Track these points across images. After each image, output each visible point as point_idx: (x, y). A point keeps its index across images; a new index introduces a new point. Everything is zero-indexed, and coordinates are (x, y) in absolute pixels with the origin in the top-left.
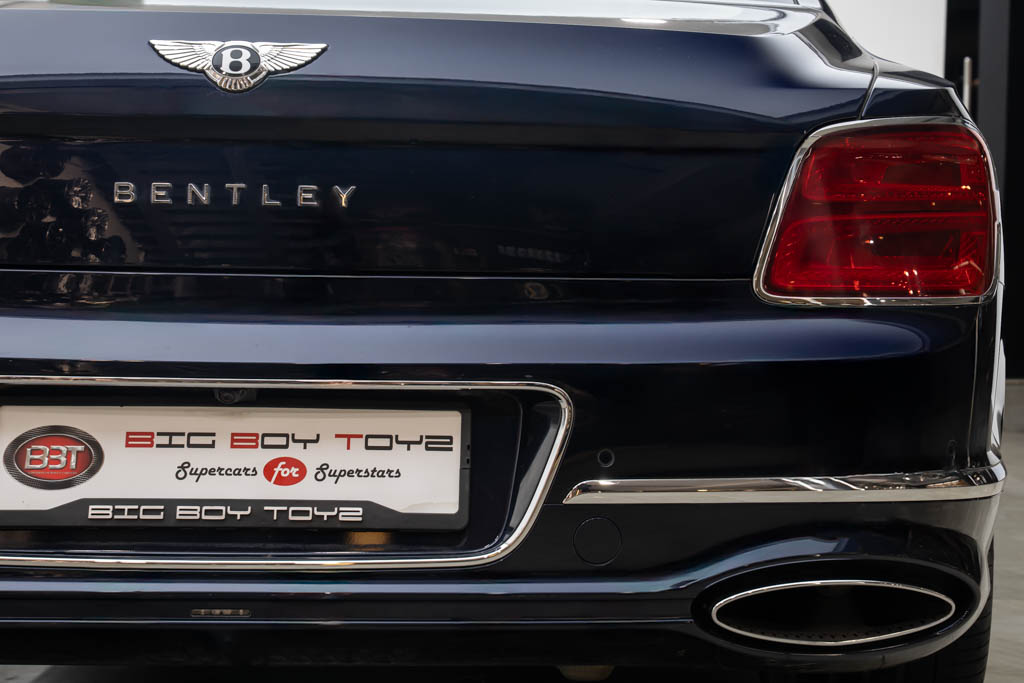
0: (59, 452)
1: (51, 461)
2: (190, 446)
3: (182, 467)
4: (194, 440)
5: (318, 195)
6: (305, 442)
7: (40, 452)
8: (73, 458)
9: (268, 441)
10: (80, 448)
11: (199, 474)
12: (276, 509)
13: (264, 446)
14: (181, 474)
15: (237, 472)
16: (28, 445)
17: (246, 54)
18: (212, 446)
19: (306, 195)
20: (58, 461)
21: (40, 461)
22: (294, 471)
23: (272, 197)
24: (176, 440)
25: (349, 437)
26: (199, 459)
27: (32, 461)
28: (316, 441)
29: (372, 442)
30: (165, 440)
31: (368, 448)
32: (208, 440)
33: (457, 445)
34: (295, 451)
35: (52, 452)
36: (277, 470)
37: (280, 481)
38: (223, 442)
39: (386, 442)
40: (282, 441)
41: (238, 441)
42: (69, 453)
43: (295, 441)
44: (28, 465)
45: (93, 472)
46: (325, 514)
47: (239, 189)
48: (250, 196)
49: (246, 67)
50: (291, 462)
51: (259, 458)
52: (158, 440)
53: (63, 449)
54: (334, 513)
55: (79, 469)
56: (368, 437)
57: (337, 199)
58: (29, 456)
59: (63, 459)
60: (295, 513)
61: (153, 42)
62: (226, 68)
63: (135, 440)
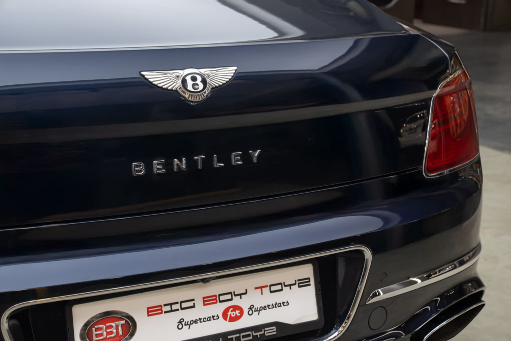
0: (111, 327)
1: (108, 333)
2: (182, 309)
3: (180, 322)
4: (184, 305)
5: (242, 157)
6: (240, 295)
7: (100, 329)
8: (120, 329)
9: (222, 298)
10: (123, 322)
11: (189, 324)
12: (234, 336)
13: (221, 302)
14: (180, 326)
15: (209, 319)
16: (93, 326)
17: (199, 79)
18: (194, 307)
20: (112, 333)
21: (101, 335)
22: (238, 312)
23: (219, 162)
24: (175, 307)
25: (261, 288)
26: (188, 315)
27: (97, 336)
28: (246, 293)
29: (273, 288)
30: (168, 308)
31: (271, 292)
32: (191, 304)
33: (312, 282)
34: (236, 301)
35: (108, 327)
36: (229, 314)
37: (232, 319)
38: (199, 303)
39: (279, 287)
40: (229, 297)
41: (208, 301)
42: (117, 326)
43: (235, 295)
44: (95, 338)
45: (132, 335)
46: (258, 334)
47: (202, 159)
50: (236, 308)
51: (219, 308)
52: (165, 309)
53: (113, 324)
54: (262, 332)
55: (124, 334)
56: (271, 286)
58: (95, 333)
59: (115, 331)
60: (244, 337)
61: (143, 73)
62: (190, 88)
63: (153, 311)
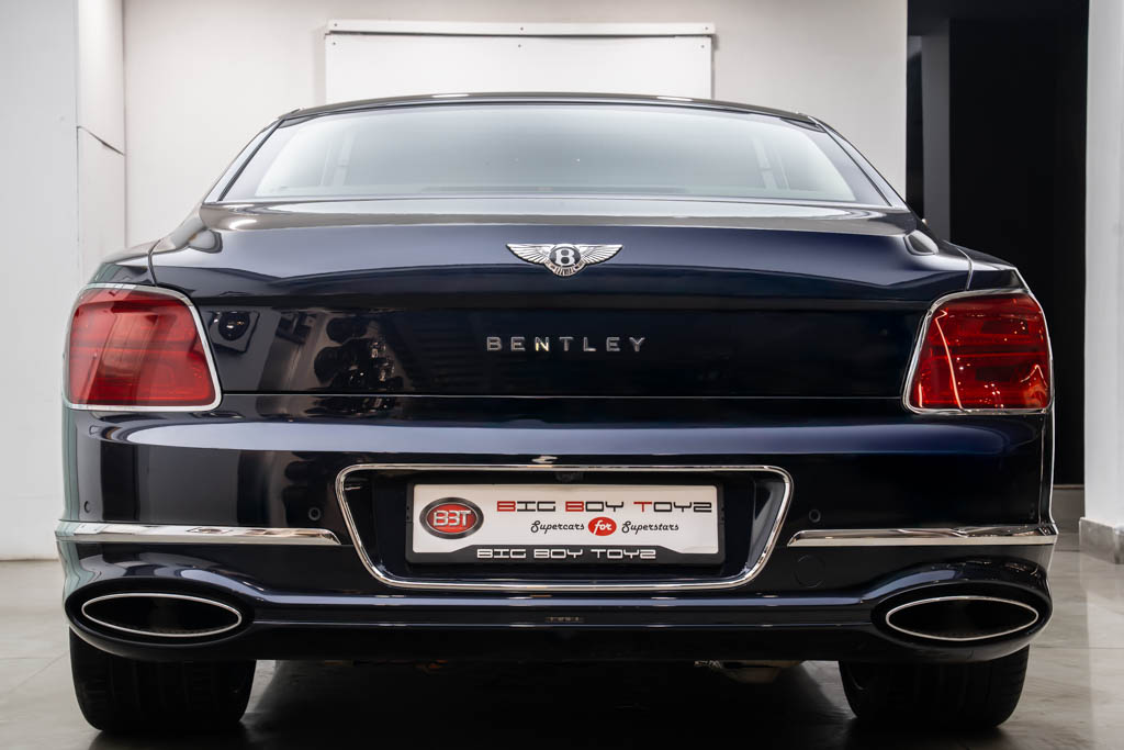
0: (455, 515)
1: (450, 521)
2: (539, 510)
3: (535, 524)
4: (542, 506)
5: (620, 344)
6: (614, 507)
7: (443, 515)
8: (464, 518)
9: (590, 506)
10: (468, 512)
11: (546, 529)
12: (599, 551)
13: (587, 510)
14: (535, 529)
15: (571, 527)
16: (435, 510)
17: (571, 253)
18: (554, 510)
19: (612, 344)
20: (454, 521)
21: (443, 521)
22: (608, 526)
23: (590, 346)
24: (530, 506)
25: (643, 503)
26: (545, 518)
27: (438, 521)
28: (622, 506)
29: (659, 507)
30: (523, 506)
31: (656, 510)
32: (550, 506)
33: (714, 508)
34: (608, 513)
35: (451, 515)
36: (597, 526)
37: (600, 533)
38: (561, 507)
39: (668, 507)
40: (600, 506)
41: (571, 506)
42: (461, 515)
43: (607, 506)
44: (435, 524)
45: (477, 528)
46: (631, 554)
47: (569, 341)
48: (576, 345)
49: (572, 261)
50: (606, 521)
51: (585, 518)
52: (518, 506)
53: (457, 512)
54: (637, 554)
55: (468, 526)
56: (655, 503)
57: (631, 346)
58: (436, 518)
59: (458, 520)
60: (611, 554)
61: (509, 245)
62: (559, 261)
63: (504, 506)
